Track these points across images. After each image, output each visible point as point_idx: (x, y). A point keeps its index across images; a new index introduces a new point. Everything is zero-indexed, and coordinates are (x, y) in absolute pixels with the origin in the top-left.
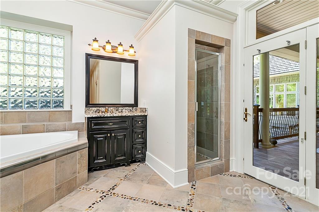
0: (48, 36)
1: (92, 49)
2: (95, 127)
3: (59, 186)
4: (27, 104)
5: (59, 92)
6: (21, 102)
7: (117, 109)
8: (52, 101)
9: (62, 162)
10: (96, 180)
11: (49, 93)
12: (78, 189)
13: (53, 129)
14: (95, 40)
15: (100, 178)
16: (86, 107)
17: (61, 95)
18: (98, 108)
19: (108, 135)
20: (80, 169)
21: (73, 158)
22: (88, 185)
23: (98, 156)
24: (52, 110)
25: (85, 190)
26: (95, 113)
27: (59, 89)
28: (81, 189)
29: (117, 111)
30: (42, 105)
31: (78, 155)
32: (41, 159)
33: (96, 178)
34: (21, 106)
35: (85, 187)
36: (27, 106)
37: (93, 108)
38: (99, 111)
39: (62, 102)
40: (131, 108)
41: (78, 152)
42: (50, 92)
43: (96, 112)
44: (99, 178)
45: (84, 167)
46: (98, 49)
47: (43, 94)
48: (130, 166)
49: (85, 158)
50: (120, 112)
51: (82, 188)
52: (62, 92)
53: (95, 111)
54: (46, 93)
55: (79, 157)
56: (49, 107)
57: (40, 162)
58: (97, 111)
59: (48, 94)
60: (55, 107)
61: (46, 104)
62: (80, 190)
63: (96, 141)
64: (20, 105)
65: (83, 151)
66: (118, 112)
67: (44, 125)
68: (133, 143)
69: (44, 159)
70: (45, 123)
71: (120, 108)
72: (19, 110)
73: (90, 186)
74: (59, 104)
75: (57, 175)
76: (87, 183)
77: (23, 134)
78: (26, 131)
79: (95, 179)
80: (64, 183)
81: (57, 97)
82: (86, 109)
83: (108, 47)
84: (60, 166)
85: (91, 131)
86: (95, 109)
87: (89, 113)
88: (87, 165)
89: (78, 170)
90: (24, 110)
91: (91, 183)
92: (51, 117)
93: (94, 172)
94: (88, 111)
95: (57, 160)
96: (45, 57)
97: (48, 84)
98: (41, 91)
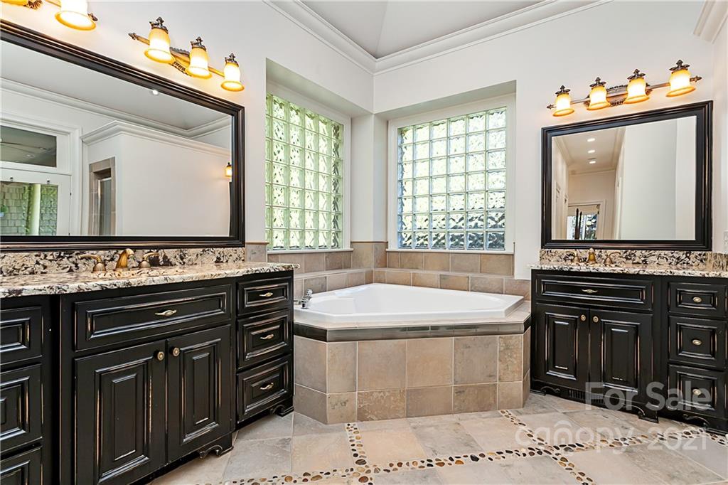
0: (481, 116)
1: (554, 115)
2: (548, 294)
3: (459, 387)
4: (452, 240)
5: (496, 219)
6: (443, 238)
7: (629, 255)
8: (487, 234)
9: (466, 348)
10: (541, 413)
11: (482, 220)
12: (500, 412)
13: (482, 286)
14: (563, 91)
15: (553, 414)
16: (542, 248)
17: (500, 223)
18: (571, 250)
19: (580, 317)
20: (504, 374)
21: (488, 345)
22: (520, 414)
23: (556, 363)
24: (486, 251)
25: (510, 419)
26: (564, 261)
27: (497, 211)
28: (503, 415)
29: (627, 259)
30: (491, 242)
31: (500, 344)
32: (430, 330)
33: (544, 407)
34: (444, 244)
35: (513, 415)
36: (451, 243)
37: (559, 251)
38: (573, 257)
39: (503, 238)
40: (681, 254)
41: (498, 336)
42: (482, 217)
43: (566, 260)
44: (551, 412)
45: (513, 372)
46: (569, 111)
47: (473, 224)
48: (658, 422)
49: (515, 353)
50: (638, 263)
51: (507, 414)
52: (503, 217)
53: (563, 257)
54: (477, 221)
55: (502, 348)
56: (482, 245)
57: (429, 334)
58: (570, 258)
59: (480, 223)
60: (491, 246)
61: (476, 241)
62: (501, 416)
63: (551, 325)
64: (443, 241)
65: (511, 338)
66: (631, 261)
67: (468, 277)
68: (669, 357)
69: (435, 331)
70: (470, 275)
71: (638, 253)
72: (441, 250)
73: (522, 418)
74: (498, 241)
75: (457, 367)
76: (521, 410)
77: (441, 288)
78: (445, 284)
79: (540, 410)
80: (471, 386)
81: (494, 227)
82: (543, 252)
83: (599, 97)
84: (463, 354)
85: (539, 302)
86: (563, 252)
87: (550, 261)
88: (520, 372)
89: (499, 373)
90: (447, 250)
91: (527, 414)
92: (483, 264)
93: (547, 395)
94: (547, 257)
95: (457, 339)
96: (475, 156)
97: (480, 204)
98: (470, 218)
